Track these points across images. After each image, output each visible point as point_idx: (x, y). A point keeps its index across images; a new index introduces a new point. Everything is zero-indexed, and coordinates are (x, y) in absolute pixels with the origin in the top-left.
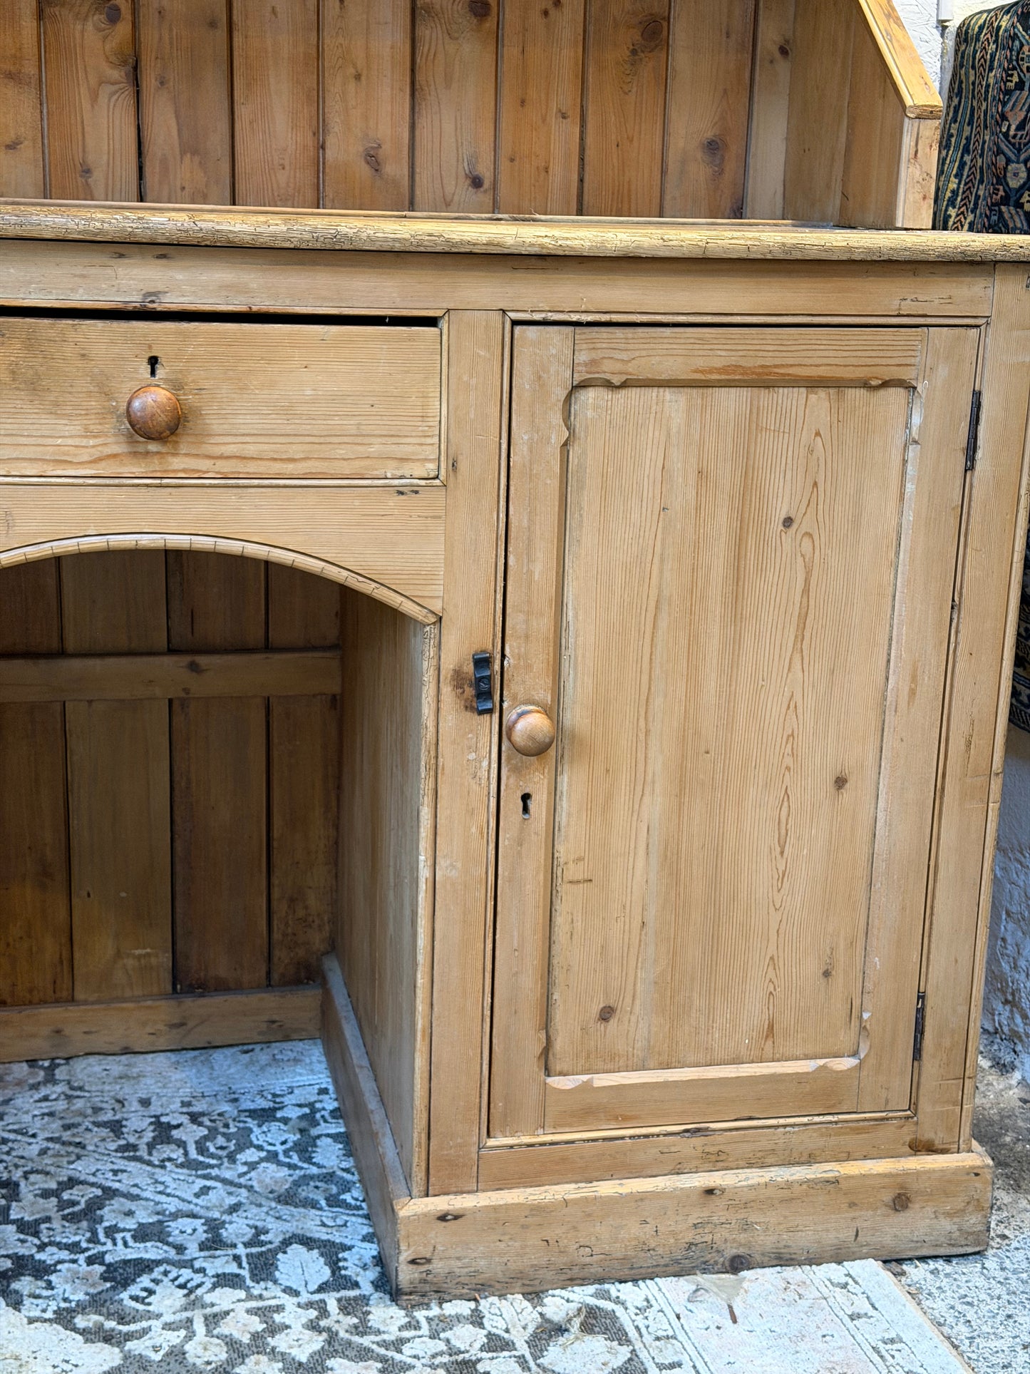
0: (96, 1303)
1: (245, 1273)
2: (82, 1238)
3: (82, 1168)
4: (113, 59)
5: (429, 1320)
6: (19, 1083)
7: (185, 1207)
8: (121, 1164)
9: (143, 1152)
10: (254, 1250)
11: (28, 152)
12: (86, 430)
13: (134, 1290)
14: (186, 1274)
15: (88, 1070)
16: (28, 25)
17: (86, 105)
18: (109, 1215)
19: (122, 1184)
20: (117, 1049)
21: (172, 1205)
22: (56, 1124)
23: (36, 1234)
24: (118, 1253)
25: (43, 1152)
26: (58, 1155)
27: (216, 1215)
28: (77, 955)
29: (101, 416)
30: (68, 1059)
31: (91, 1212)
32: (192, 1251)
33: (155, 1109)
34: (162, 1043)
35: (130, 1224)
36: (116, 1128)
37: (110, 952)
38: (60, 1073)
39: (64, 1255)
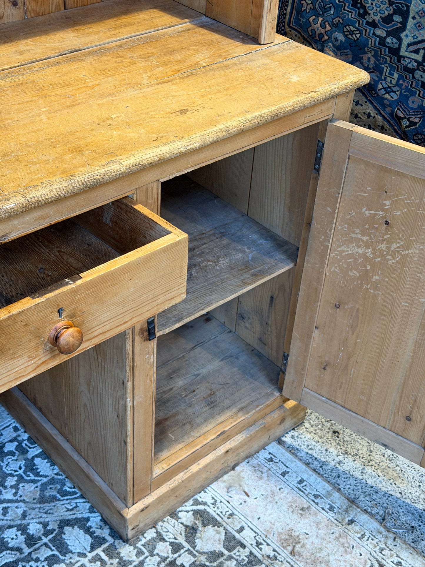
1: (56, 552)
5: (144, 545)
10: (51, 536)
12: (29, 357)
14: (33, 564)
29: (37, 348)
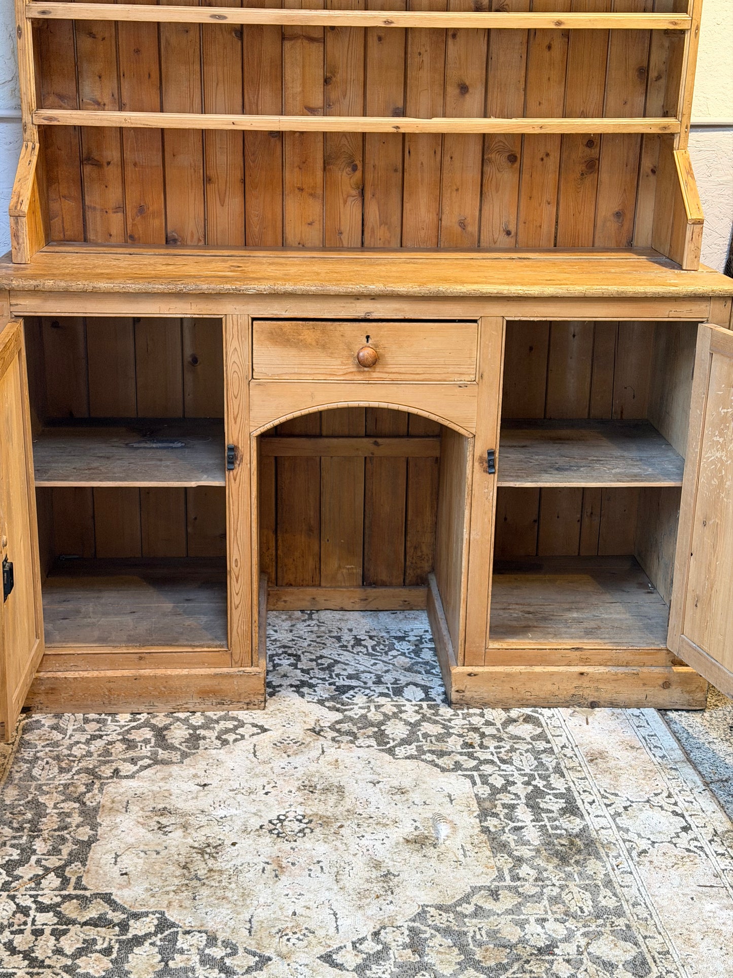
0: (332, 698)
1: (391, 693)
2: (327, 676)
3: (325, 652)
4: (354, 186)
5: (463, 714)
6: (298, 619)
7: (367, 669)
8: (341, 652)
9: (350, 648)
10: (395, 686)
11: (317, 226)
12: (342, 363)
13: (347, 695)
14: (367, 691)
15: (325, 616)
16: (319, 173)
17: (342, 206)
18: (337, 669)
19: (342, 659)
20: (338, 608)
21: (362, 668)
22: (314, 636)
23: (308, 674)
24: (340, 682)
25: (309, 645)
26: (315, 647)
27: (380, 673)
28: (322, 567)
29: (348, 358)
30: (317, 611)
31: (330, 668)
32: (370, 684)
33: (354, 633)
34: (357, 607)
35: (345, 673)
36: (339, 639)
37: (336, 566)
38: (315, 616)
39: (320, 681)
